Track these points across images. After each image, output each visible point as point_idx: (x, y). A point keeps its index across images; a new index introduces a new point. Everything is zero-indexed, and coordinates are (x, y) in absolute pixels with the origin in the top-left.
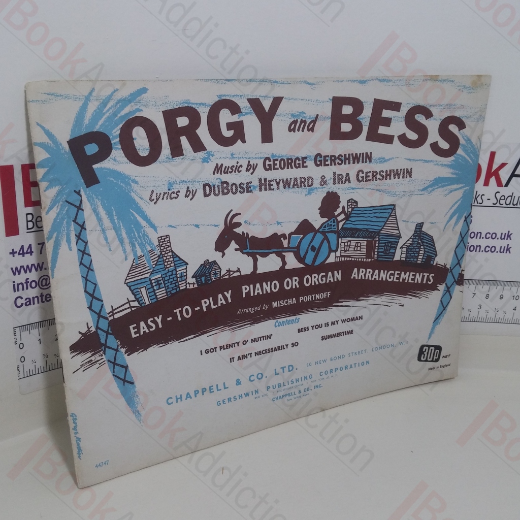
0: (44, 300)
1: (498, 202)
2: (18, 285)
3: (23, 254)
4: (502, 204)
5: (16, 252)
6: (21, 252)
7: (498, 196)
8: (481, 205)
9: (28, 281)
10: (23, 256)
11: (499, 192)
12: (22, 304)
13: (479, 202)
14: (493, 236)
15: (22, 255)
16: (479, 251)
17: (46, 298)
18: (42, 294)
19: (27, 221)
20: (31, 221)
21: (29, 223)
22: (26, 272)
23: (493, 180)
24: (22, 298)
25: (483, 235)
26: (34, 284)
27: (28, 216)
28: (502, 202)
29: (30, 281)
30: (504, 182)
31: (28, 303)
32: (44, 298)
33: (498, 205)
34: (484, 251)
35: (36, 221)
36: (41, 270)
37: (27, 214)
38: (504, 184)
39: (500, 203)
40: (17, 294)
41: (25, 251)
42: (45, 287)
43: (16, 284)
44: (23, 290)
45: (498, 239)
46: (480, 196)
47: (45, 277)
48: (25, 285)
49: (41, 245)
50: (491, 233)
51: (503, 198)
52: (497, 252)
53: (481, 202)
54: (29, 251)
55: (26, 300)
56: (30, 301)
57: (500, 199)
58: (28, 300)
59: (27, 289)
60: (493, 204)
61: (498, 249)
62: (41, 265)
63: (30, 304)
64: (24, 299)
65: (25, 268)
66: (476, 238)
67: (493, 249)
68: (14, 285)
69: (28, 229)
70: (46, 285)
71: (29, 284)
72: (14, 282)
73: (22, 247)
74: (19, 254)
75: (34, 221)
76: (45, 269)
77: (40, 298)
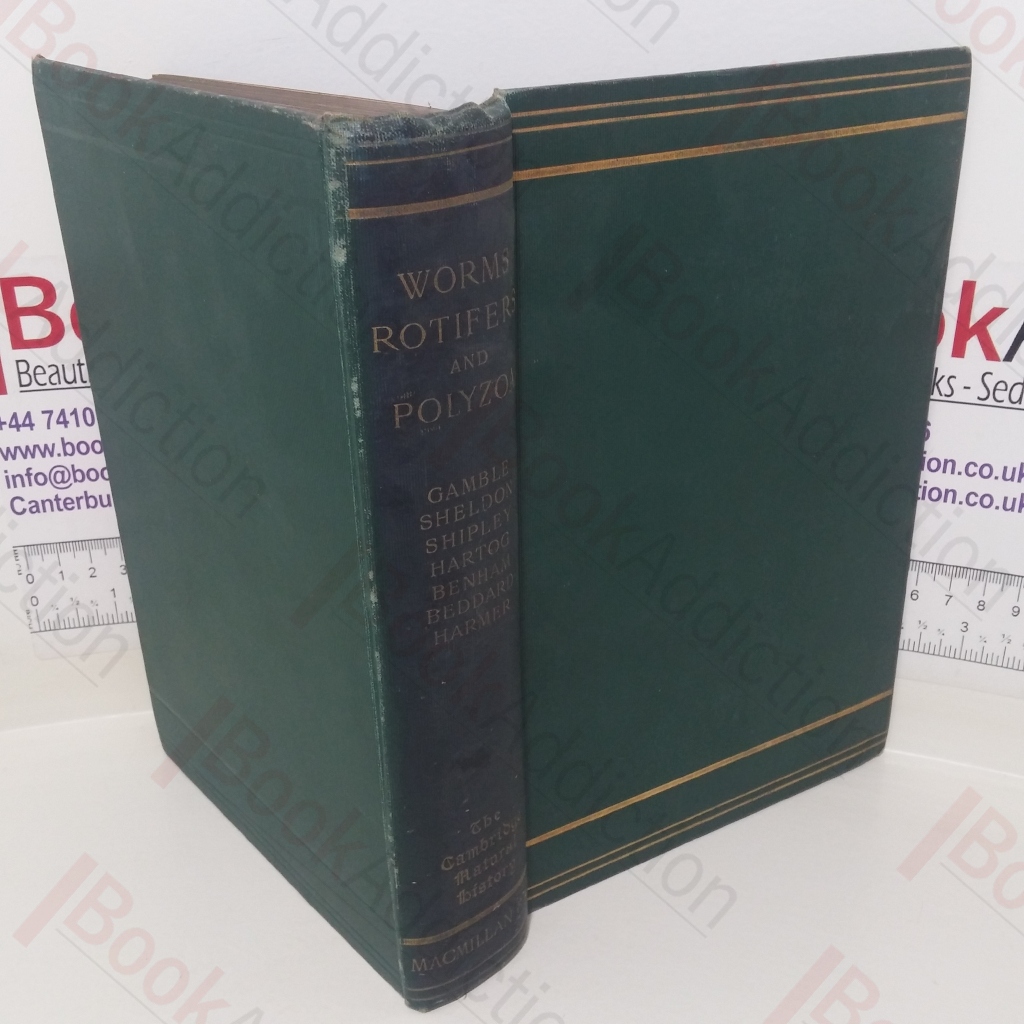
0: (62, 506)
2: (14, 477)
3: (18, 427)
4: (1002, 401)
5: (5, 423)
6: (14, 423)
7: (991, 382)
8: (949, 398)
9: (31, 472)
10: (18, 430)
11: (991, 373)
12: (24, 510)
13: (943, 393)
14: (985, 471)
15: (15, 429)
16: (953, 502)
17: (65, 504)
18: (57, 496)
19: (20, 373)
20: (26, 372)
21: (22, 375)
22: (25, 457)
23: (973, 345)
24: (22, 500)
25: (961, 467)
26: (41, 479)
27: (20, 364)
28: (1000, 395)
29: (33, 472)
30: (1002, 350)
31: (34, 509)
32: (61, 503)
33: (990, 401)
34: (964, 502)
35: (35, 374)
36: (52, 454)
37: (18, 362)
38: (1002, 356)
39: (994, 397)
40: (14, 492)
41: (20, 422)
42: (62, 485)
43: (10, 475)
44: (23, 485)
45: (996, 478)
46: (945, 380)
47: (61, 469)
48: (26, 479)
49: (48, 415)
50: (980, 465)
51: (1001, 386)
52: (997, 508)
53: (949, 393)
54: (27, 422)
55: (30, 503)
56: (37, 505)
57: (995, 389)
58: (33, 504)
59: (30, 485)
60: (979, 398)
61: (998, 502)
62: (50, 448)
63: (38, 511)
64: (27, 500)
65: (24, 451)
66: (944, 472)
67: (986, 501)
68: (7, 477)
69: (21, 386)
70: (63, 481)
71: (32, 478)
72: (6, 472)
73: (15, 416)
74: (11, 426)
75: (31, 372)
76: (59, 455)
77: (55, 503)
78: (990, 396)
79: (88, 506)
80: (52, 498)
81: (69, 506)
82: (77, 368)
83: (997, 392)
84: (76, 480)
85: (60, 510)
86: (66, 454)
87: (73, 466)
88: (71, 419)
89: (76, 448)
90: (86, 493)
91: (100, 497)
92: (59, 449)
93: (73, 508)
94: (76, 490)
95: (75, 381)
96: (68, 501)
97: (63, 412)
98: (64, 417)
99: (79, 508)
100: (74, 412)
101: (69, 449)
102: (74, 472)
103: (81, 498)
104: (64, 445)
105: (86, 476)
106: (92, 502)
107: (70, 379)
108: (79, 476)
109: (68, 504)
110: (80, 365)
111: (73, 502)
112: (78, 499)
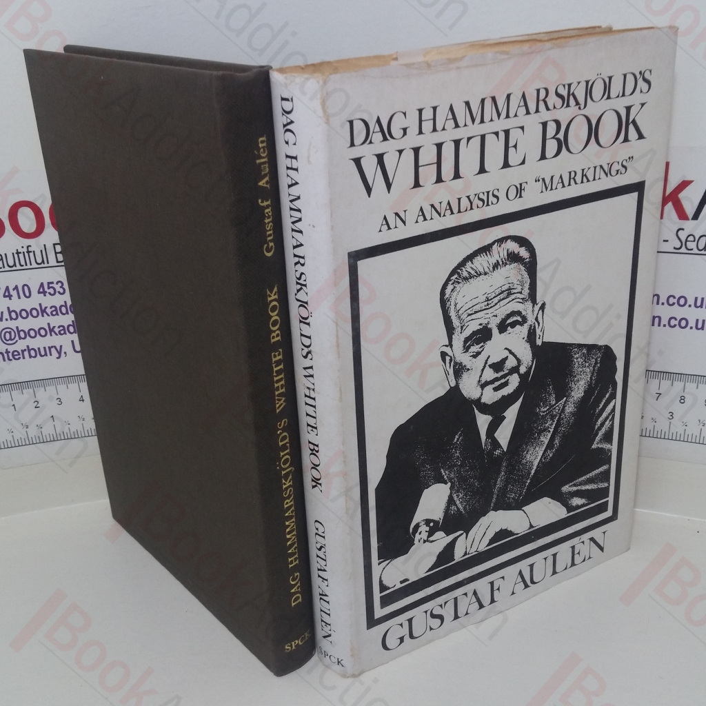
0: (11, 358)
1: (684, 246)
4: (692, 250)
7: (683, 235)
11: (683, 229)
14: (681, 301)
16: (659, 325)
17: (13, 356)
18: (7, 350)
23: (669, 209)
25: (663, 299)
28: (690, 245)
30: (690, 210)
32: (10, 355)
34: (667, 325)
38: (690, 216)
39: (686, 247)
42: (10, 342)
45: (690, 306)
50: (677, 297)
51: (691, 238)
52: (691, 328)
57: (686, 241)
60: (675, 248)
61: (692, 323)
67: (683, 323)
70: (11, 339)
76: (7, 320)
77: (6, 355)
78: (683, 247)
79: (30, 357)
80: (4, 351)
81: (17, 357)
82: (16, 256)
83: (688, 243)
84: (20, 338)
85: (10, 360)
86: (11, 319)
87: (17, 328)
88: (14, 293)
89: (19, 315)
90: (28, 346)
91: (39, 349)
92: (6, 315)
93: (19, 358)
94: (20, 345)
95: (15, 265)
96: (16, 353)
97: (7, 288)
98: (9, 292)
99: (24, 358)
100: (16, 288)
101: (14, 315)
102: (19, 332)
103: (25, 350)
104: (10, 312)
105: (27, 334)
106: (33, 353)
107: (11, 263)
108: (22, 335)
109: (16, 356)
110: (18, 253)
111: (19, 354)
112: (23, 351)
